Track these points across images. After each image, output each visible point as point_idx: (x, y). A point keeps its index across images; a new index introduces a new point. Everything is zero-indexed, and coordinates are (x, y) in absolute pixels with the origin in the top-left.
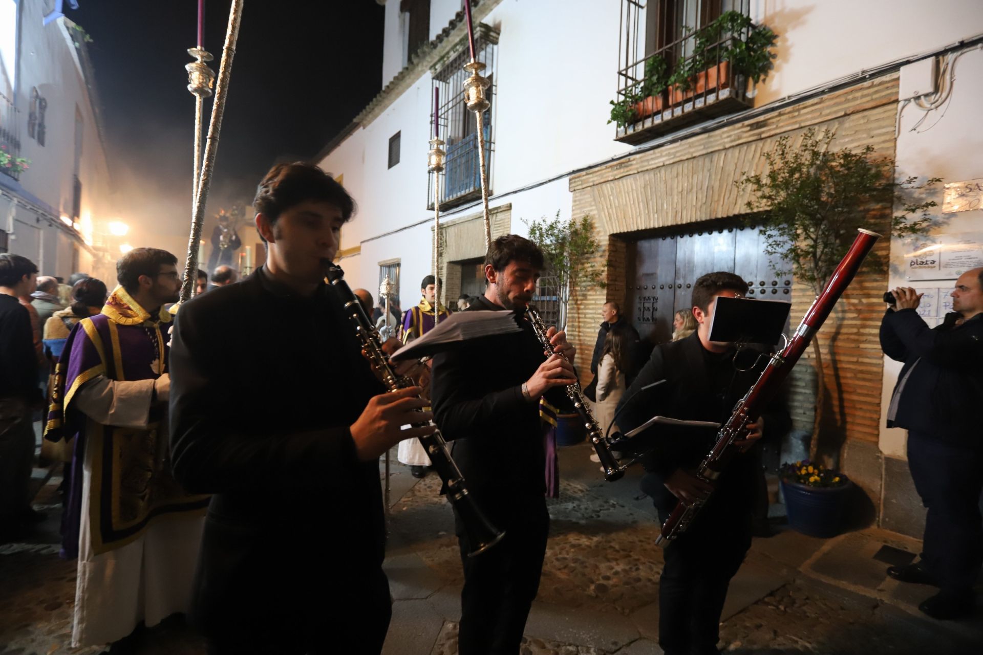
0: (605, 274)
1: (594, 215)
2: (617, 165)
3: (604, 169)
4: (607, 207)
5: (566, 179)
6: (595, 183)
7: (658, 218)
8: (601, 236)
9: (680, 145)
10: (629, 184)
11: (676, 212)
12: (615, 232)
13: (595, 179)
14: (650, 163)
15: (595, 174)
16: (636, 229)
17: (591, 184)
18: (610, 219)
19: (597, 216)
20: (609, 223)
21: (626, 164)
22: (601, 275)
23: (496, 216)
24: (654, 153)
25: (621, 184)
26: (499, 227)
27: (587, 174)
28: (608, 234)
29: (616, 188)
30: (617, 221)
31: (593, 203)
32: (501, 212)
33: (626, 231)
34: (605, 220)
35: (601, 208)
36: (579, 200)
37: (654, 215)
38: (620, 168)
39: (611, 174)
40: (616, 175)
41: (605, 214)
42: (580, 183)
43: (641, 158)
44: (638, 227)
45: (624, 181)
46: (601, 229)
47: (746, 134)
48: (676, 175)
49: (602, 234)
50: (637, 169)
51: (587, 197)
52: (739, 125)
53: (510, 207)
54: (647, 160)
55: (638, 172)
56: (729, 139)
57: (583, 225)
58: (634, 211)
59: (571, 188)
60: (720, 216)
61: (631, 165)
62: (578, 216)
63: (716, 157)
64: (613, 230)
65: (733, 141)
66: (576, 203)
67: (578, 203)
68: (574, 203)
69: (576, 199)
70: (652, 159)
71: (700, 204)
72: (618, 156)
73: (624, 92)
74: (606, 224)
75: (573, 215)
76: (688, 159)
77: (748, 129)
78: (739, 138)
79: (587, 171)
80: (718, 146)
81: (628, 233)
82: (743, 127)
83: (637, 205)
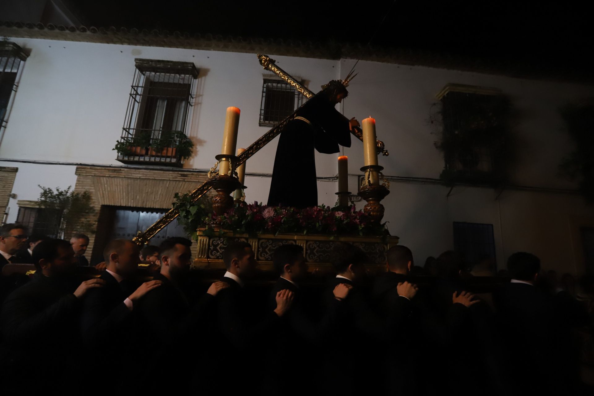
0: (95, 226)
1: (92, 192)
2: (112, 170)
3: (103, 170)
4: (102, 190)
5: (75, 167)
6: (96, 175)
7: (133, 202)
8: (95, 205)
9: (149, 172)
10: (118, 182)
11: (144, 201)
12: (106, 204)
13: (96, 173)
14: (133, 175)
15: (96, 170)
16: (119, 205)
17: (93, 175)
18: (103, 197)
19: (94, 193)
20: (102, 199)
21: (119, 171)
22: (93, 226)
24: (135, 171)
25: (113, 180)
27: (91, 169)
28: (101, 204)
29: (109, 181)
30: (108, 199)
31: (92, 185)
33: (113, 205)
34: (99, 196)
35: (98, 189)
36: (82, 181)
37: (131, 201)
38: (114, 172)
39: (107, 173)
40: (111, 175)
41: (100, 193)
42: (85, 172)
43: (127, 171)
44: (121, 204)
45: (116, 179)
46: (96, 201)
47: (179, 177)
48: (145, 184)
49: (97, 204)
50: (124, 175)
51: (89, 181)
52: (177, 173)
53: (16, 170)
54: (131, 173)
55: (125, 177)
56: (172, 177)
57: (84, 196)
58: (119, 196)
59: (77, 173)
60: (164, 208)
61: (121, 173)
62: (79, 190)
63: (165, 182)
64: (104, 203)
65: (173, 178)
66: (79, 182)
67: (81, 182)
68: (77, 182)
69: (80, 180)
70: (134, 173)
71: (155, 200)
72: (113, 166)
73: (126, 139)
74: (100, 198)
75: (75, 188)
76: (152, 179)
77: (180, 175)
78: (176, 178)
79: (91, 167)
80: (167, 178)
81: (114, 206)
82: (178, 174)
83: (122, 193)
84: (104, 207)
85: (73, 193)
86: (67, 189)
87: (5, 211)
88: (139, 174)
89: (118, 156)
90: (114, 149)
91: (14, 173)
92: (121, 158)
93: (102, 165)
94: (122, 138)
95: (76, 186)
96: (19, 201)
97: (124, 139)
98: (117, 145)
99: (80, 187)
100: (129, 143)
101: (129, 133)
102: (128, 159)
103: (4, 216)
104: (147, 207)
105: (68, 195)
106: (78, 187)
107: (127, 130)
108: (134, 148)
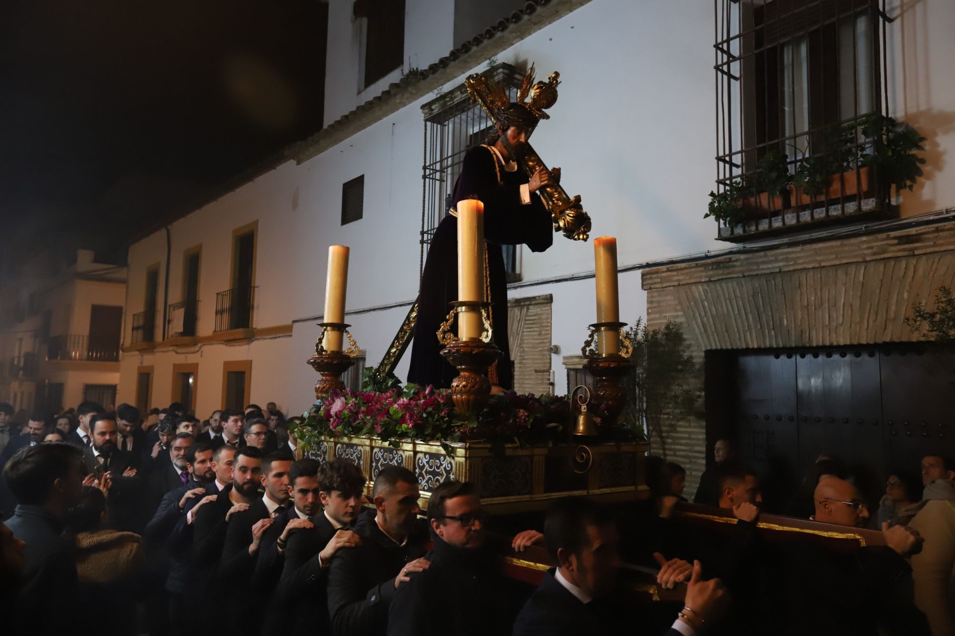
0: (701, 401)
1: (681, 323)
2: (713, 264)
3: (693, 267)
4: (700, 315)
5: (639, 273)
6: (681, 283)
7: (776, 336)
8: (692, 352)
9: (802, 250)
10: (731, 291)
11: (802, 330)
12: (714, 348)
13: (682, 278)
14: (761, 267)
15: (680, 272)
16: (744, 346)
17: (676, 283)
18: (706, 331)
19: (685, 325)
20: (705, 336)
21: (727, 265)
22: (697, 401)
23: (528, 309)
24: (765, 256)
25: (719, 288)
26: (532, 324)
27: (668, 270)
28: (704, 349)
29: (711, 292)
30: (715, 334)
31: (679, 307)
32: (536, 304)
34: (697, 331)
35: (691, 315)
36: (658, 302)
37: (769, 332)
38: (716, 269)
39: (704, 274)
40: (712, 276)
41: (697, 323)
42: (659, 280)
43: (746, 259)
44: (747, 344)
45: (724, 284)
46: (693, 342)
47: (892, 249)
48: (798, 286)
49: (694, 348)
50: (742, 272)
51: (669, 299)
52: (884, 235)
53: (549, 299)
54: (757, 264)
55: (744, 276)
56: (870, 251)
57: (666, 334)
58: (740, 325)
59: (646, 285)
60: (864, 342)
61: (734, 266)
62: (656, 322)
63: (852, 269)
64: (711, 345)
65: (874, 254)
66: (653, 305)
67: (656, 305)
68: (649, 305)
69: (653, 299)
70: (764, 263)
71: (834, 324)
72: (713, 253)
73: (728, 182)
74: (699, 336)
75: (648, 320)
76: (813, 268)
77: (896, 241)
78: (883, 253)
79: (668, 266)
80: (855, 256)
81: (732, 350)
82: (888, 238)
83: (744, 317)
84: (710, 354)
85: (646, 334)
86: (636, 327)
87: (549, 379)
88: (776, 261)
89: (719, 229)
90: (707, 216)
91: (548, 305)
92: (727, 234)
93: (688, 257)
94: (719, 182)
95: (648, 314)
96: (564, 358)
97: (725, 184)
98: (711, 204)
99: (657, 316)
100: (738, 189)
101: (732, 165)
102: (744, 231)
103: (550, 388)
104: (814, 345)
105: (640, 337)
106: (653, 316)
107: (727, 159)
108: (753, 199)
